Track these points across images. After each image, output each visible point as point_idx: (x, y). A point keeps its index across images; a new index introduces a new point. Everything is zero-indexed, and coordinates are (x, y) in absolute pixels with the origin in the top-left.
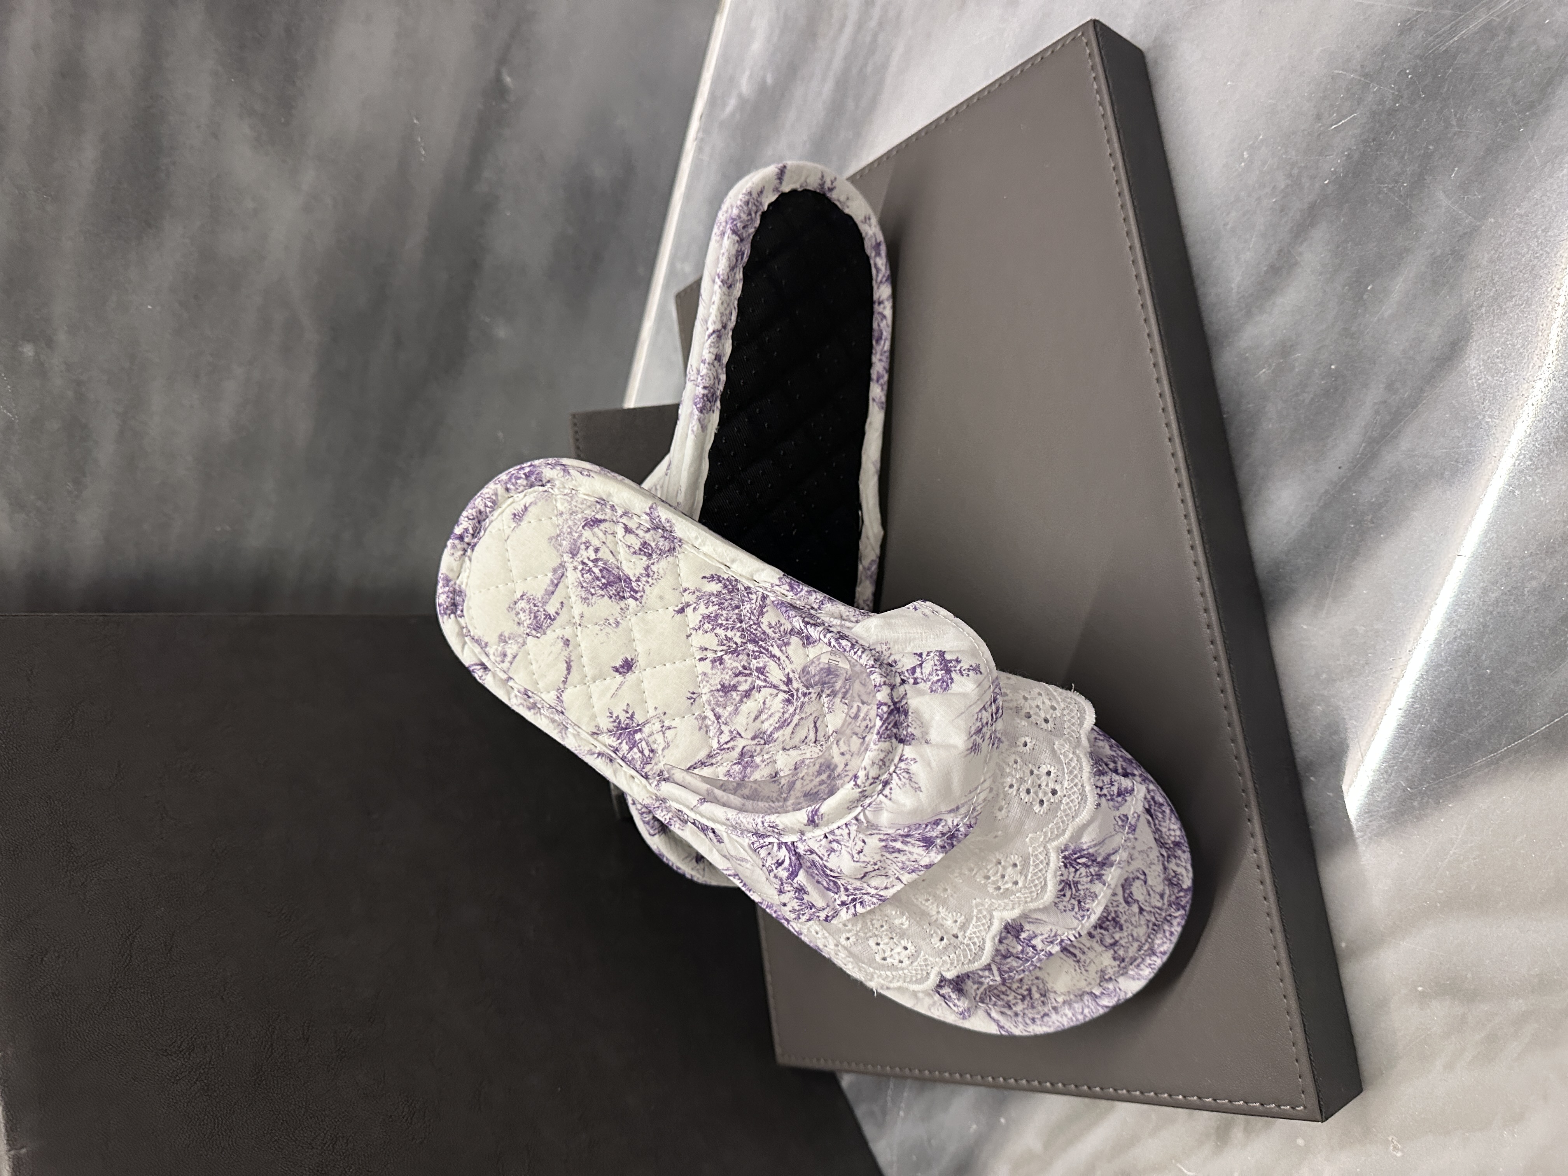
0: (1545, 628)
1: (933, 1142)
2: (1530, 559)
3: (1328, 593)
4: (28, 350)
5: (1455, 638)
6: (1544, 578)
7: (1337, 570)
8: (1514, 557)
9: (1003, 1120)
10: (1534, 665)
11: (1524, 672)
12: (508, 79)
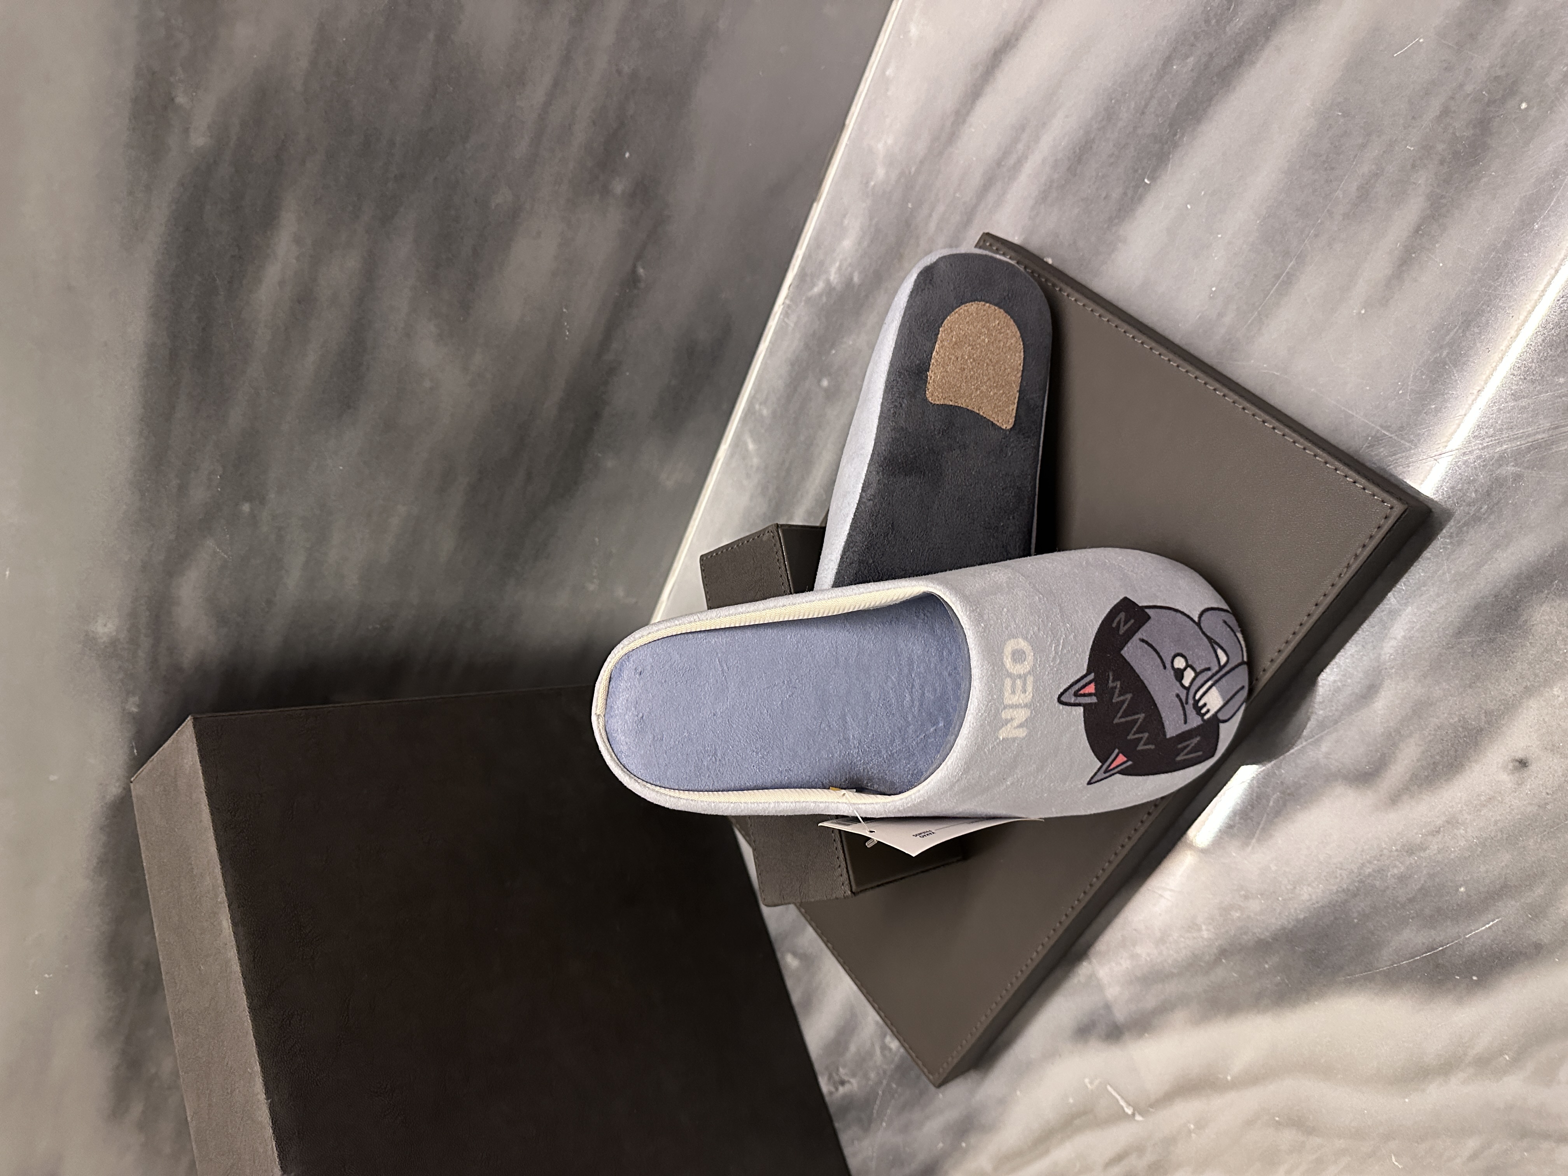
0: (1398, 902)
1: (907, 1149)
2: (1396, 853)
3: (1254, 835)
4: (246, 507)
5: (1338, 891)
6: (1402, 869)
7: (1262, 822)
8: (1385, 848)
9: (964, 1145)
10: (1386, 924)
11: (1379, 928)
12: (641, 271)
